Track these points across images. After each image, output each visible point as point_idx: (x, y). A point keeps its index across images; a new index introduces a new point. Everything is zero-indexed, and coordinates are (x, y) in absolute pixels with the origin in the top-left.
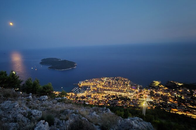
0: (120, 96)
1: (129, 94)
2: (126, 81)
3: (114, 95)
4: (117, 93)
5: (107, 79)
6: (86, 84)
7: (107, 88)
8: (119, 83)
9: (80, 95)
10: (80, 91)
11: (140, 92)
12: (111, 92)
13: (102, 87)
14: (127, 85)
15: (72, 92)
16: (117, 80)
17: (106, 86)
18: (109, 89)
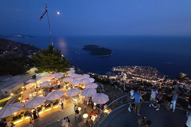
0: (144, 82)
1: (153, 81)
2: (154, 70)
3: (140, 80)
4: (143, 80)
5: (137, 67)
6: (118, 70)
7: (136, 75)
8: (147, 72)
9: (112, 77)
10: (112, 75)
11: (165, 81)
12: (138, 78)
13: (131, 74)
14: (154, 74)
15: (106, 75)
16: (146, 69)
17: (135, 73)
18: (137, 75)
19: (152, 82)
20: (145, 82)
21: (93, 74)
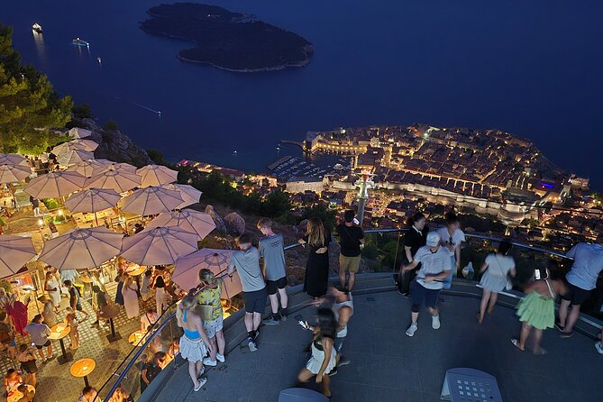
0: (464, 209)
1: (510, 207)
2: (520, 151)
3: (445, 202)
4: (460, 198)
5: (433, 134)
6: (333, 146)
7: (424, 174)
8: (483, 158)
9: (298, 187)
10: (302, 176)
11: (569, 203)
12: (435, 191)
13: (400, 166)
14: (520, 167)
15: (270, 173)
16: (481, 143)
17: (420, 162)
18: (432, 176)
19: (503, 210)
20: (470, 209)
21: (207, 169)
